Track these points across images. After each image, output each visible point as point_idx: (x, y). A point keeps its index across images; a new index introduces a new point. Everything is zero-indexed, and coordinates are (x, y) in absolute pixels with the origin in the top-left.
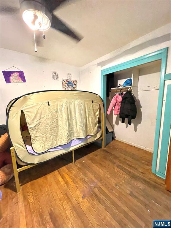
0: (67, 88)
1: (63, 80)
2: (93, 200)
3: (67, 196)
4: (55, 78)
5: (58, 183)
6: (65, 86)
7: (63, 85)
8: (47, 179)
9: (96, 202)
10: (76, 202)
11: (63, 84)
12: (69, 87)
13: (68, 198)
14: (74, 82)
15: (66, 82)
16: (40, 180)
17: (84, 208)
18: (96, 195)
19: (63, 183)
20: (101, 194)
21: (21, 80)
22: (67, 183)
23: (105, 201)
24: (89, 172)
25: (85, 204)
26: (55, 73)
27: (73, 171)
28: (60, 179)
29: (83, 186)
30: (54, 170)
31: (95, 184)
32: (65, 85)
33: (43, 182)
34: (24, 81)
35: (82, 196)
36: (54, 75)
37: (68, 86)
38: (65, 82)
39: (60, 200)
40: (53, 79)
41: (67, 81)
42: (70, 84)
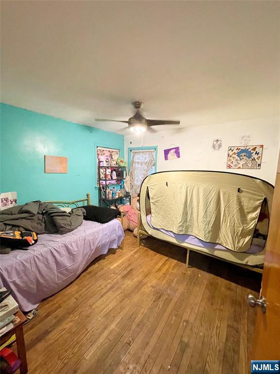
0: (237, 160)
1: (230, 148)
2: (154, 295)
3: (148, 274)
4: (217, 148)
5: (156, 264)
6: (231, 158)
7: (228, 156)
8: (155, 255)
9: (153, 298)
10: (145, 282)
11: (229, 154)
12: (241, 159)
13: (146, 276)
14: (254, 149)
15: (236, 152)
16: (151, 252)
17: (143, 289)
18: (159, 298)
19: (158, 267)
20: (163, 302)
21: (176, 156)
22: (160, 269)
23: (158, 307)
24: (187, 285)
25: (147, 289)
26: (217, 140)
27: (176, 270)
28: (160, 264)
29: (163, 283)
30: (167, 256)
31: (173, 295)
32: (234, 155)
33: (152, 255)
34: (179, 156)
35: (153, 285)
36: (215, 143)
37: (239, 159)
38: (233, 152)
39: (143, 271)
40: (213, 150)
41: (237, 149)
42: (243, 154)
